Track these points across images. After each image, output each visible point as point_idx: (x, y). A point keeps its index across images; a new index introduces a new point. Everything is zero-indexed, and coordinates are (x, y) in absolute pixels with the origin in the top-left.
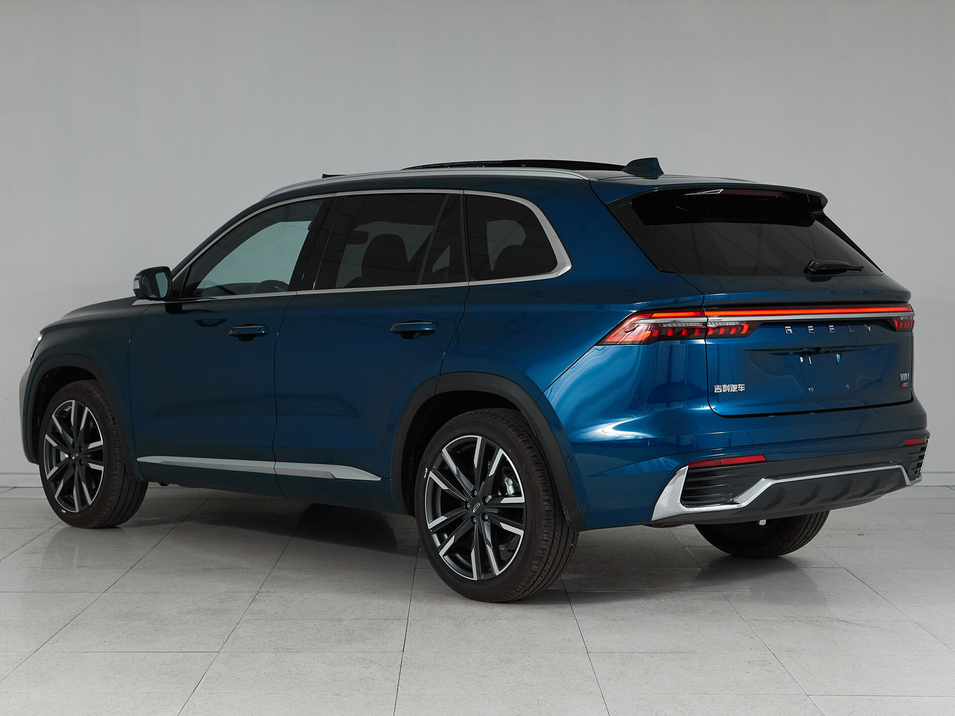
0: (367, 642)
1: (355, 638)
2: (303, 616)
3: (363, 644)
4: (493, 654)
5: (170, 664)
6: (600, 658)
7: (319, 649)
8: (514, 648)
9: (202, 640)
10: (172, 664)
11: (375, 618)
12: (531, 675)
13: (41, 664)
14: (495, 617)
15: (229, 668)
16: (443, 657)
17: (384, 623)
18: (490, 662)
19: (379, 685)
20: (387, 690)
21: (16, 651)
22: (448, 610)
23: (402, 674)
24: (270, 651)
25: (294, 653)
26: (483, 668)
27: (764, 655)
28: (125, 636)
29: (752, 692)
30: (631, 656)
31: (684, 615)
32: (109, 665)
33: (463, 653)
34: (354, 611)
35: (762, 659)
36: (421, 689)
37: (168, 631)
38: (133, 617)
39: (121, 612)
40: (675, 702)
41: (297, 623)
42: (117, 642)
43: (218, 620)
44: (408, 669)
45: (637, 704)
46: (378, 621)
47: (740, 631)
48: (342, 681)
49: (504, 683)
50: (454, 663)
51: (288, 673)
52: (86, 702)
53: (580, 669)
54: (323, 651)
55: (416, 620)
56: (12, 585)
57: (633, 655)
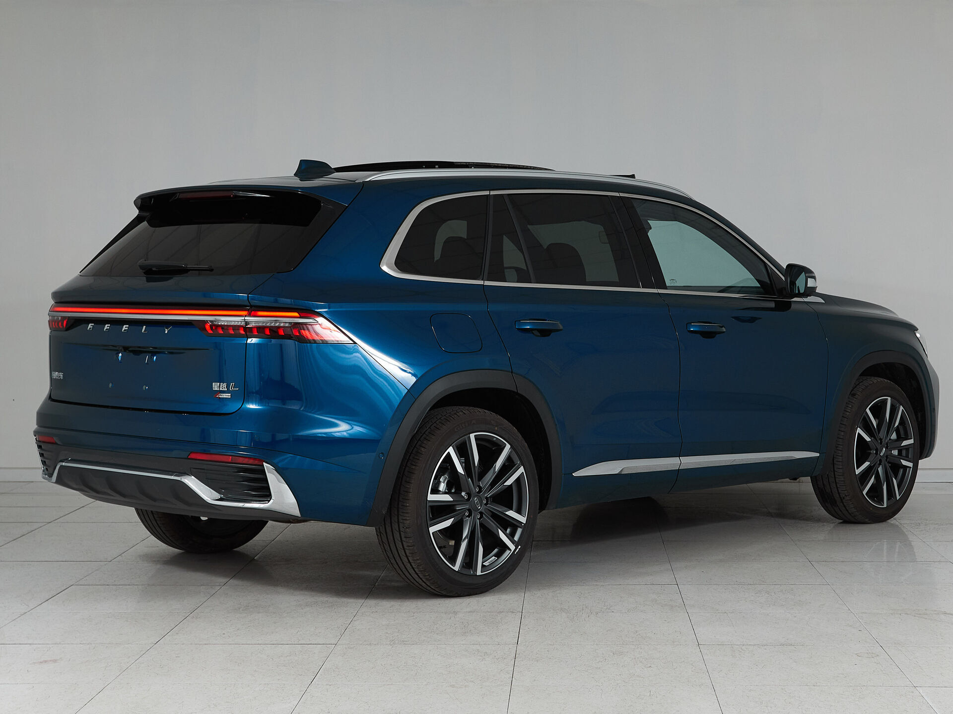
0: (482, 635)
1: (470, 631)
2: (419, 609)
3: (478, 636)
4: (606, 646)
5: (288, 656)
6: (711, 651)
7: (435, 641)
8: (626, 641)
9: (320, 633)
10: (290, 656)
11: (489, 610)
12: (643, 667)
13: (161, 656)
14: (608, 610)
15: (347, 660)
16: (557, 649)
17: (499, 615)
18: (603, 654)
19: (494, 676)
20: (502, 681)
21: (137, 643)
22: (561, 603)
23: (516, 666)
24: (387, 643)
25: (410, 645)
26: (596, 660)
27: (872, 648)
28: (244, 628)
29: (860, 684)
30: (741, 649)
31: (793, 608)
32: (228, 657)
33: (577, 646)
34: (469, 604)
35: (870, 651)
36: (535, 680)
37: (286, 623)
38: (251, 610)
39: (240, 604)
40: (784, 694)
41: (413, 616)
42: (235, 634)
43: (335, 612)
44: (522, 661)
45: (748, 695)
46: (492, 614)
47: (848, 624)
48: (457, 673)
49: (617, 675)
50: (568, 655)
51: (404, 665)
52: (206, 694)
53: (691, 661)
54: (438, 643)
55: (531, 613)
56: (133, 578)
57: (744, 647)
